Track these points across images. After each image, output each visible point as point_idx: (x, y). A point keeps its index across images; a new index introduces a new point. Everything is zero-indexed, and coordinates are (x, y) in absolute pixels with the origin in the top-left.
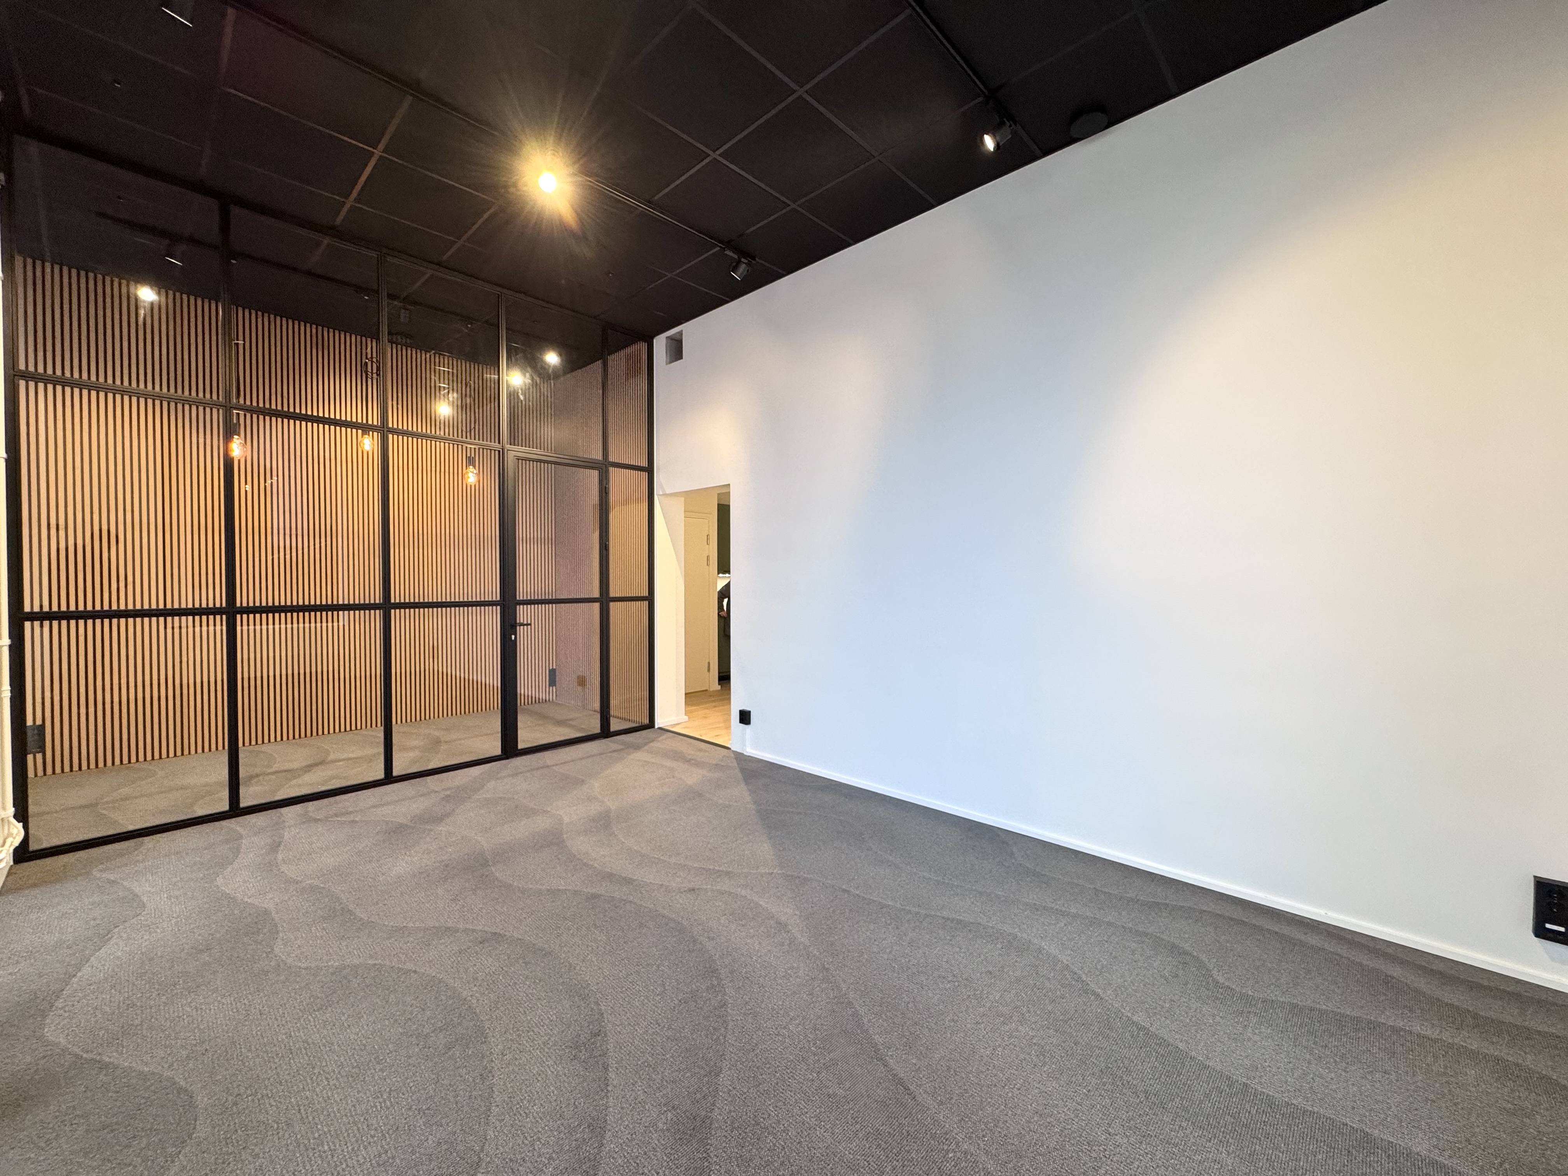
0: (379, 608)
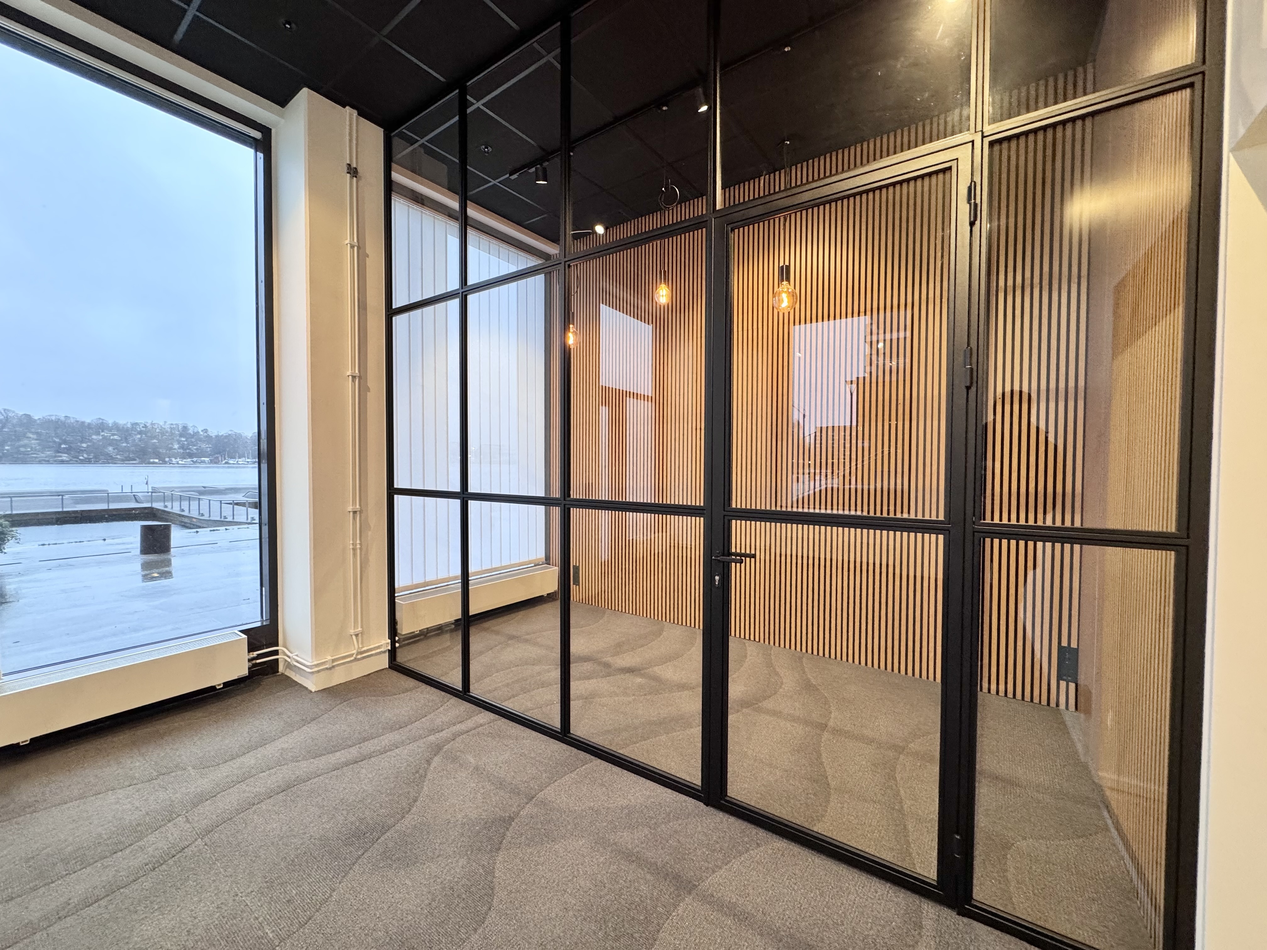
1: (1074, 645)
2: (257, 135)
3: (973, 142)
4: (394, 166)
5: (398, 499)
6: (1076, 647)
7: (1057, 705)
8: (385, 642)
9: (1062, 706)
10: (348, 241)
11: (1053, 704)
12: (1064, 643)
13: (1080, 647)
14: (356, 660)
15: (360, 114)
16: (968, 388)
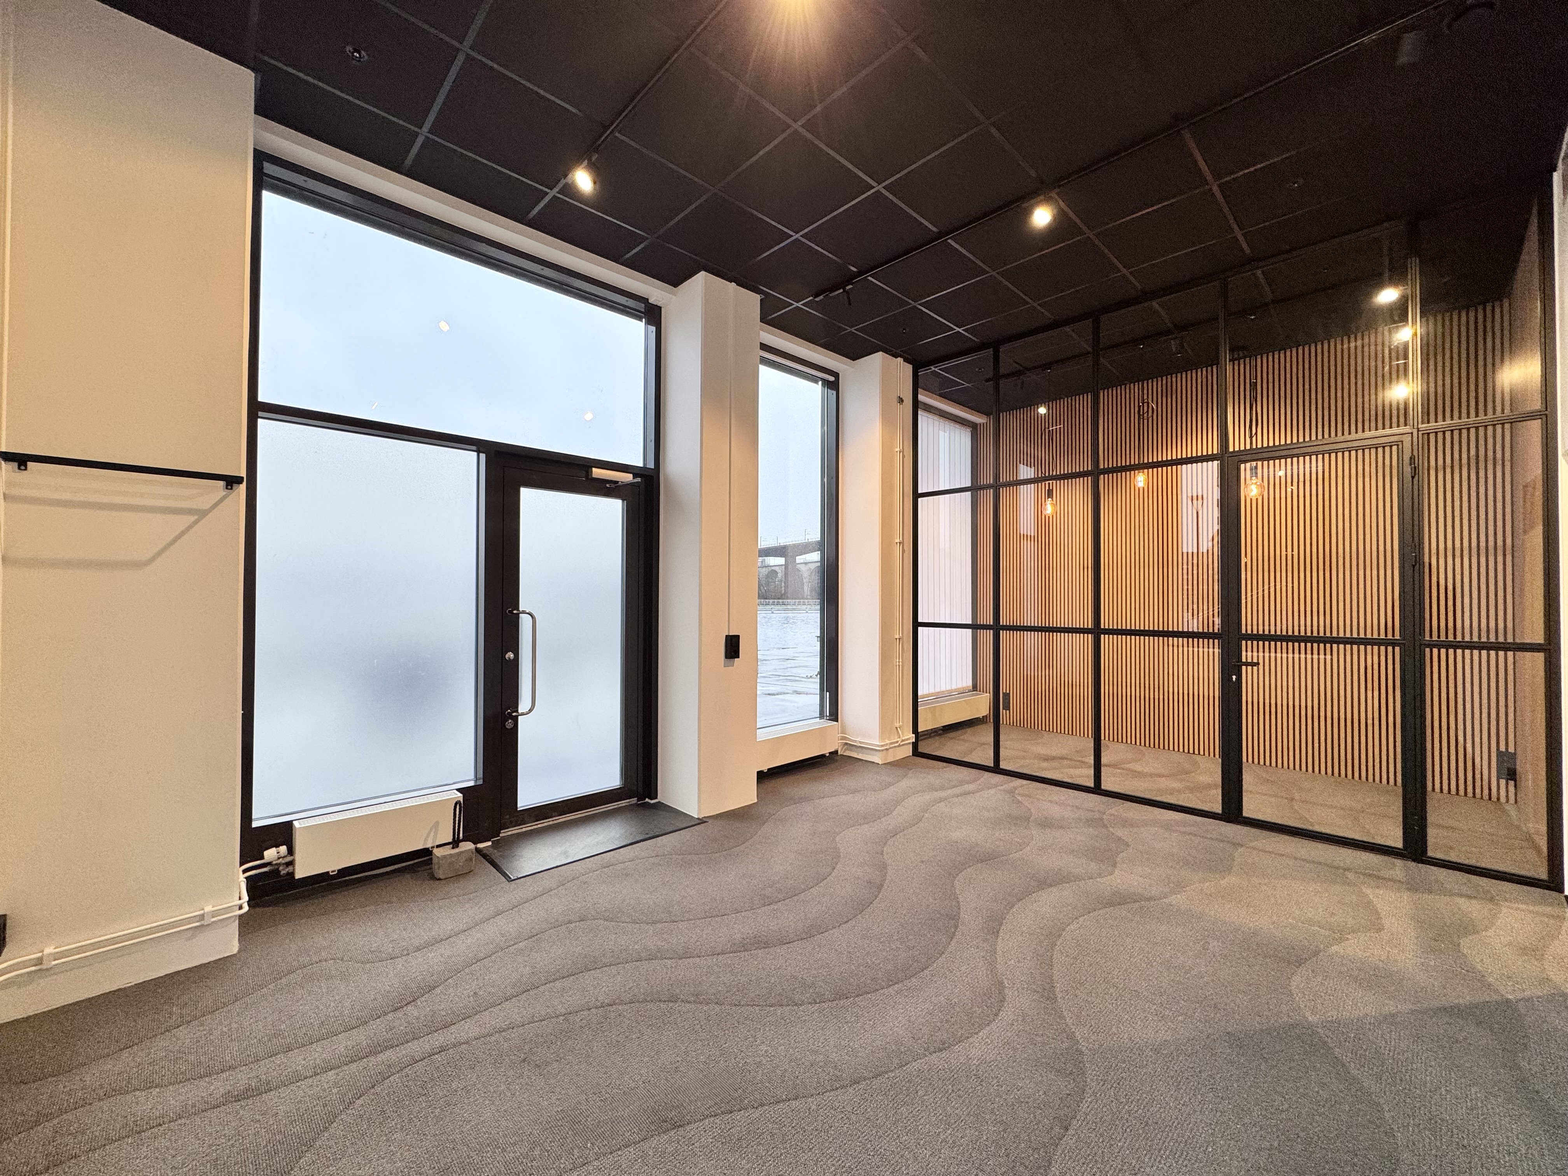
0: (1091, 633)
1: (1511, 750)
2: (832, 379)
3: (1412, 433)
4: (920, 390)
5: (920, 629)
6: (1513, 751)
7: (1498, 799)
8: (912, 737)
9: (1503, 799)
10: (898, 449)
11: (1494, 798)
12: (1503, 748)
13: (1518, 750)
14: (899, 746)
15: (904, 361)
16: (1414, 566)
